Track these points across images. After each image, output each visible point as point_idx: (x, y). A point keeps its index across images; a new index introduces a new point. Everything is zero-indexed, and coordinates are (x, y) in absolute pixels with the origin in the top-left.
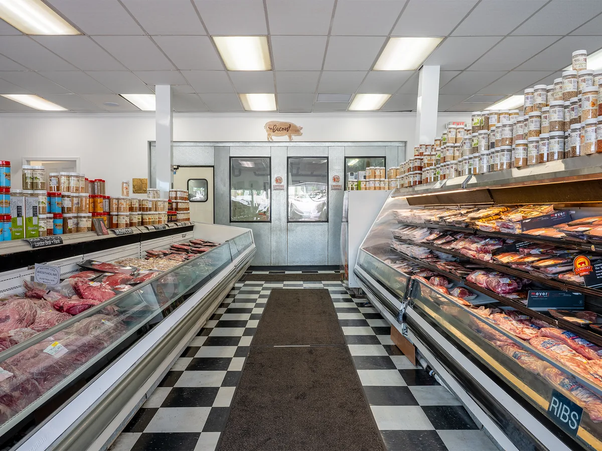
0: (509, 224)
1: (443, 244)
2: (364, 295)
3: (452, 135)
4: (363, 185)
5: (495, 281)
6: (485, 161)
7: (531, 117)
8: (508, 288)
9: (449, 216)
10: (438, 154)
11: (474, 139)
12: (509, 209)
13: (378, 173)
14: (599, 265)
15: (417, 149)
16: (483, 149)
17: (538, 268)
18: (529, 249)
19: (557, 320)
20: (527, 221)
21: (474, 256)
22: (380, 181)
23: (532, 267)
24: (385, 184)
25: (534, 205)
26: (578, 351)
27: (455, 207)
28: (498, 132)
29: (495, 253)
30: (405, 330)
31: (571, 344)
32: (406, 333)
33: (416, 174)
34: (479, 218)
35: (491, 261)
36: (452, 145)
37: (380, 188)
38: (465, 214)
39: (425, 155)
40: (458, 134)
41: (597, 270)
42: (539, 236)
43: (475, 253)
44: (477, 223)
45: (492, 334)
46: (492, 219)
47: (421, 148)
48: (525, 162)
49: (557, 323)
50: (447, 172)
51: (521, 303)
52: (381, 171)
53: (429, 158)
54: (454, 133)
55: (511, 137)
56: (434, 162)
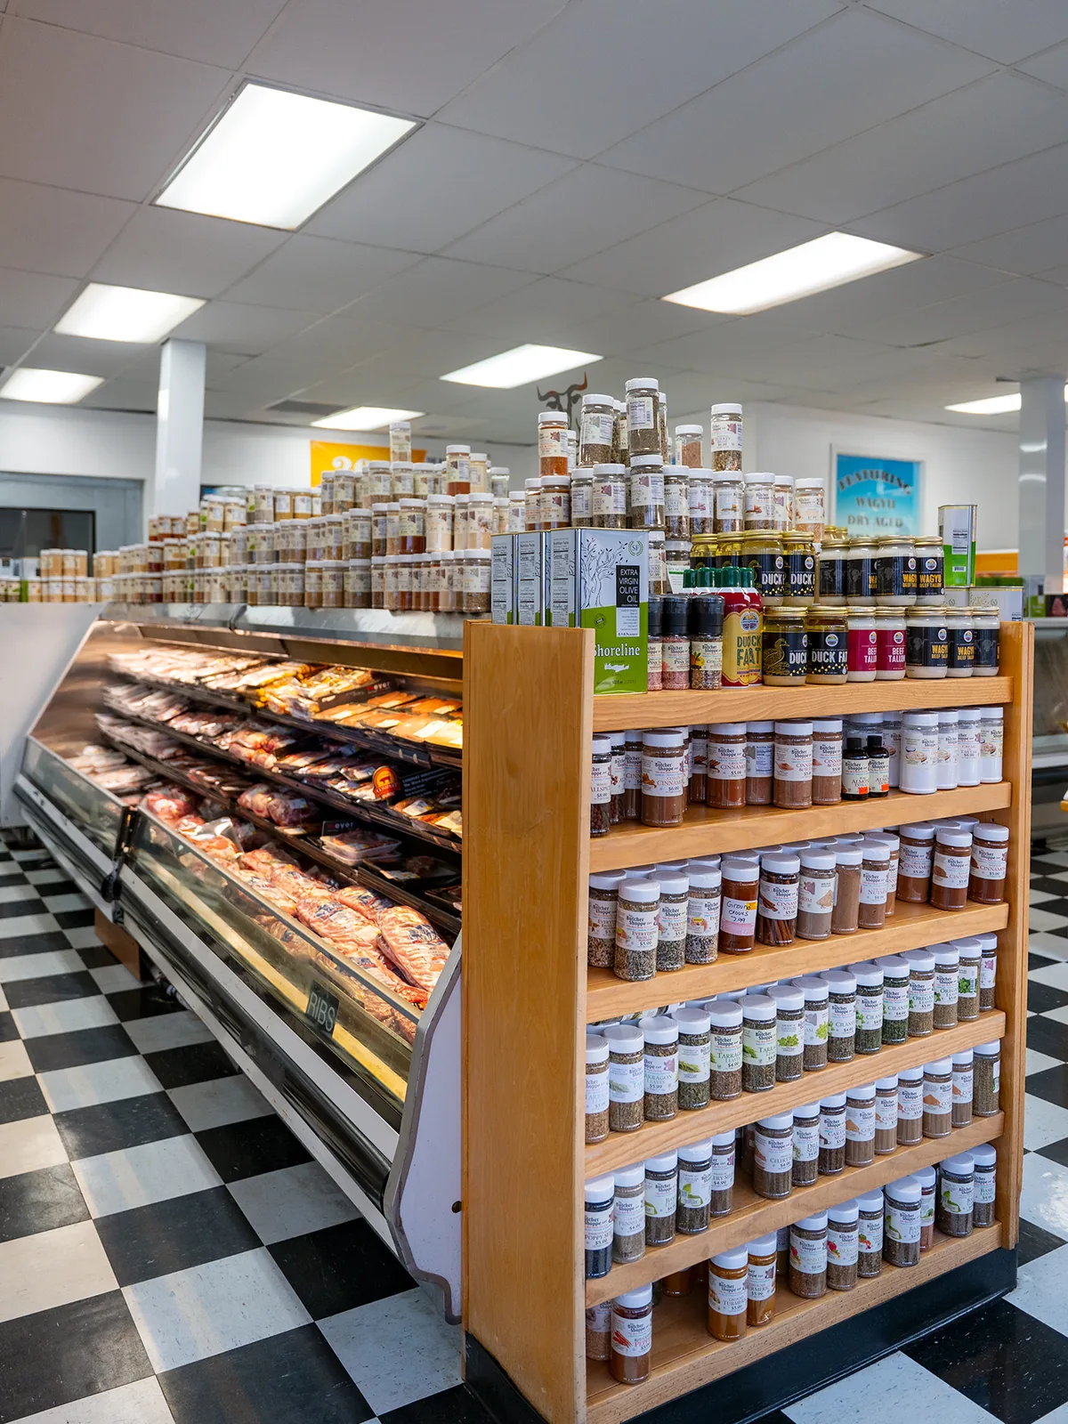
2: (37, 844)
3: (215, 517)
4: (33, 591)
5: (281, 805)
7: (330, 523)
10: (191, 548)
11: (250, 536)
13: (69, 564)
14: (409, 780)
15: (154, 523)
21: (250, 759)
22: (76, 582)
24: (87, 588)
30: (118, 913)
32: (120, 919)
33: (155, 578)
34: (258, 686)
35: (276, 769)
36: (217, 535)
37: (76, 599)
40: (227, 513)
41: (407, 788)
47: (161, 523)
50: (207, 589)
52: (78, 560)
53: (175, 550)
54: (219, 513)
56: (185, 561)
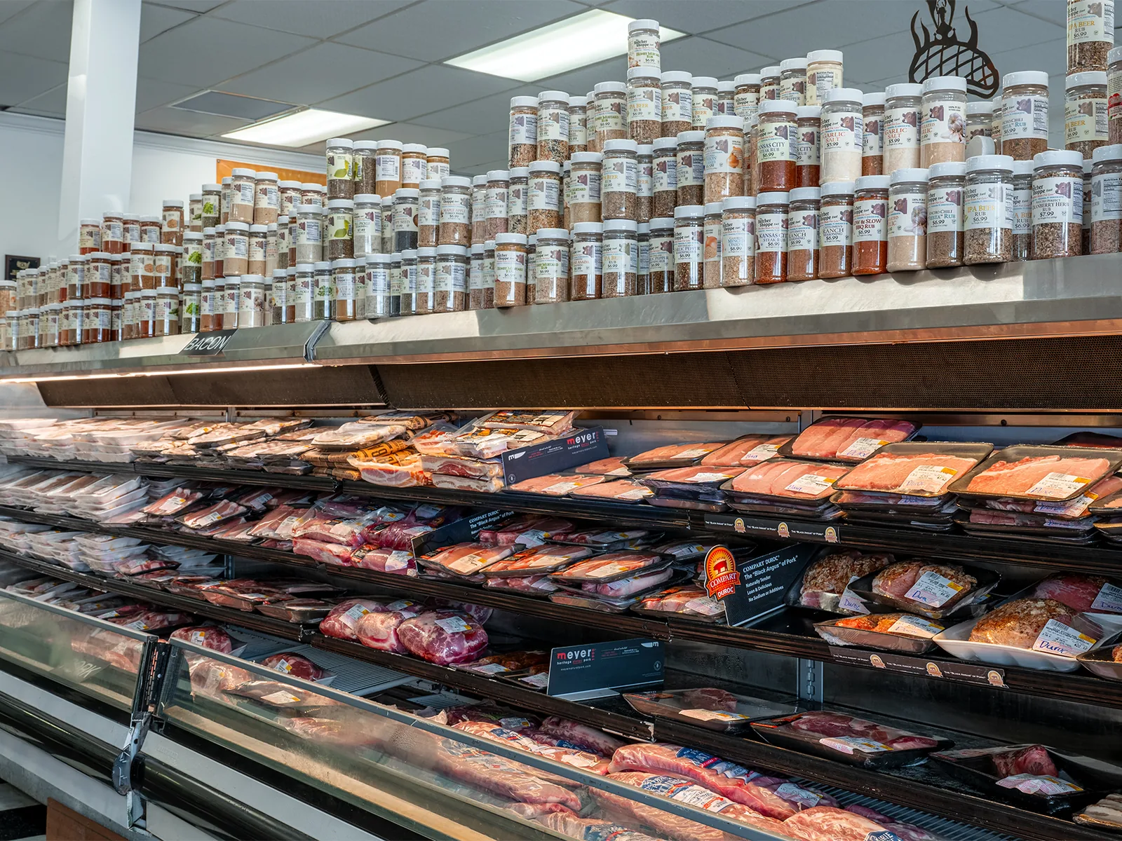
0: (468, 464)
1: (214, 526)
3: (243, 199)
5: (427, 628)
6: (381, 282)
7: (537, 174)
8: (466, 645)
9: (233, 440)
10: (191, 251)
11: (335, 216)
12: (429, 422)
14: (751, 567)
15: (90, 229)
16: (368, 248)
17: (578, 584)
18: (512, 532)
19: (649, 720)
20: (517, 456)
21: (347, 560)
23: (556, 581)
25: (516, 413)
26: (736, 797)
27: (219, 412)
28: (427, 204)
29: (423, 547)
30: (138, 811)
31: (713, 779)
32: (141, 823)
33: (97, 306)
34: (353, 449)
35: (412, 573)
36: (245, 227)
38: (276, 434)
39: (136, 252)
40: (259, 195)
42: (568, 496)
43: (349, 549)
44: (353, 462)
45: (504, 786)
46: (389, 450)
47: (109, 228)
48: (522, 293)
49: (651, 729)
50: (231, 308)
51: (527, 683)
53: (149, 260)
54: (249, 194)
55: (465, 221)
56: (163, 275)
